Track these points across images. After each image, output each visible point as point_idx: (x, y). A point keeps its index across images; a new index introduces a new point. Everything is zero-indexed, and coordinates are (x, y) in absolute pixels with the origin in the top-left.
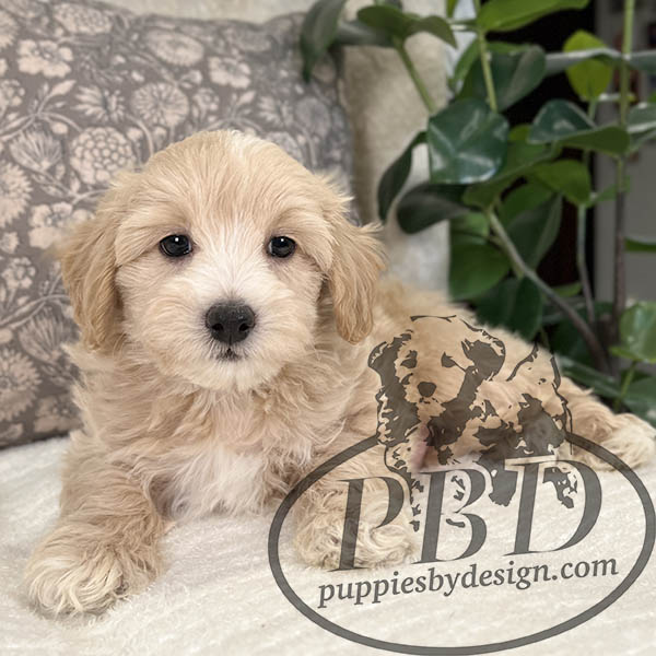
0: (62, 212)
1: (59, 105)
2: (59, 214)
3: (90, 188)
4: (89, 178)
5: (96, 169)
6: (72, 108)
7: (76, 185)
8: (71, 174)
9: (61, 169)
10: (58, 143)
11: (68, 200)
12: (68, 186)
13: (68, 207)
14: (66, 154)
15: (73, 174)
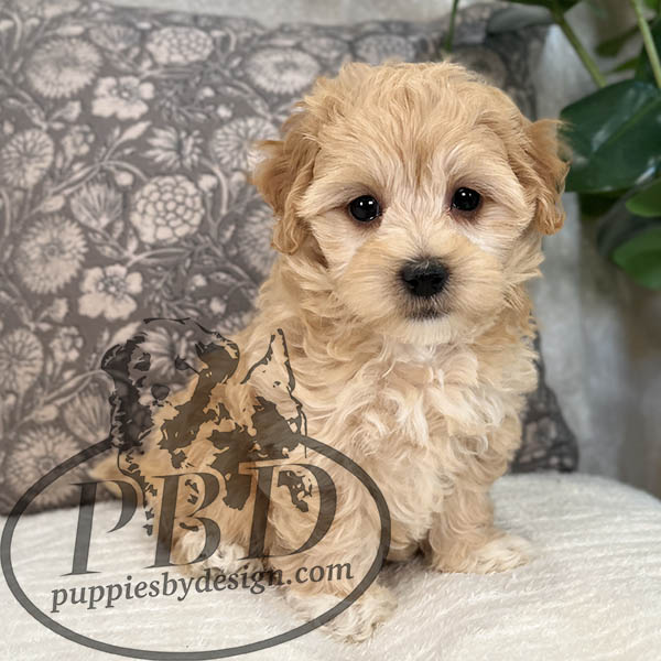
0: (115, 276)
1: (127, 151)
2: (111, 277)
3: (147, 247)
4: (148, 236)
5: (157, 226)
7: (133, 245)
9: (120, 226)
10: (120, 196)
11: (123, 262)
12: (125, 247)
13: (121, 270)
14: (127, 207)
15: (131, 232)
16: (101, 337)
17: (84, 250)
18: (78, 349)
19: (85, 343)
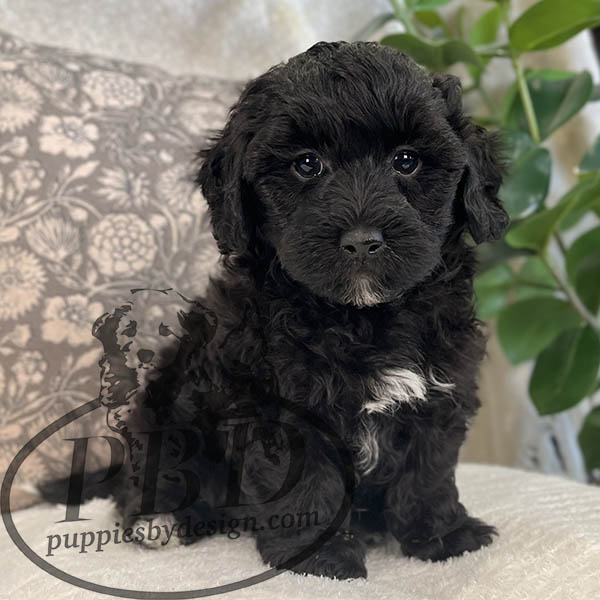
0: (77, 304)
1: (80, 189)
2: (74, 306)
3: (107, 280)
4: (107, 268)
5: (115, 260)
6: (94, 192)
7: (92, 277)
8: (89, 264)
9: (78, 259)
10: (76, 231)
11: (84, 292)
12: (85, 278)
13: (82, 300)
14: (84, 242)
15: (90, 264)
16: (65, 361)
17: (44, 280)
18: (43, 373)
19: (49, 366)
